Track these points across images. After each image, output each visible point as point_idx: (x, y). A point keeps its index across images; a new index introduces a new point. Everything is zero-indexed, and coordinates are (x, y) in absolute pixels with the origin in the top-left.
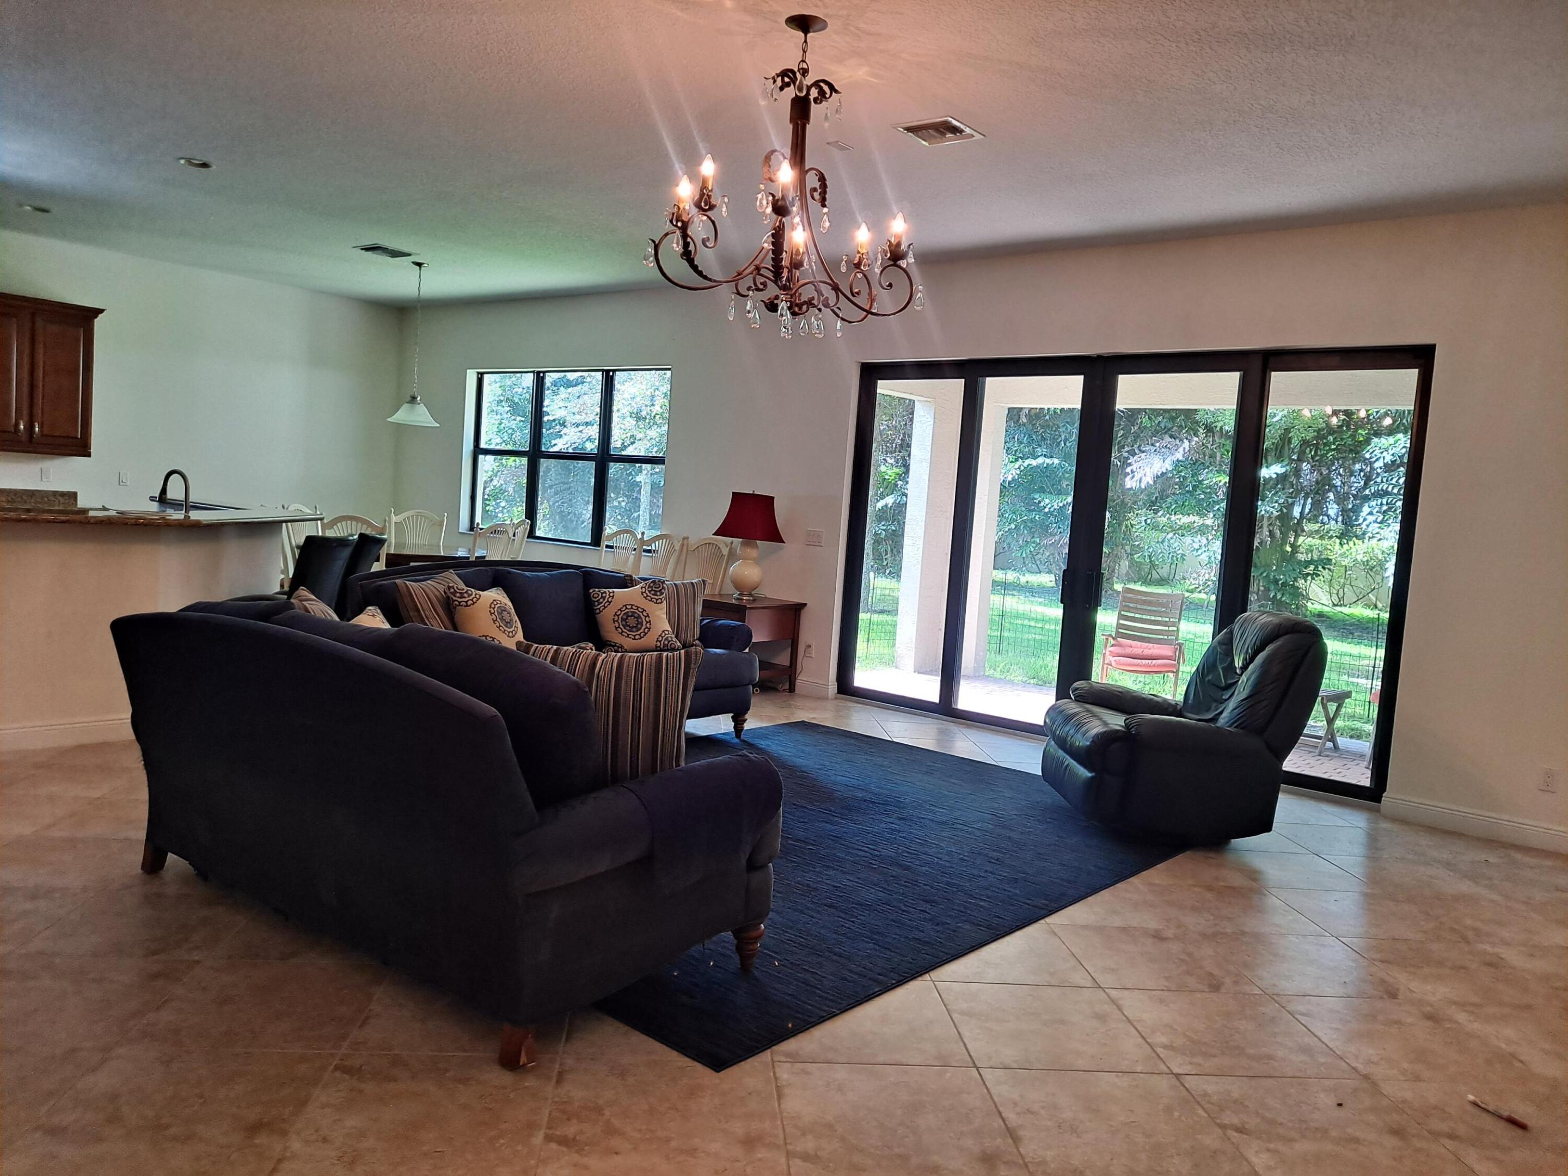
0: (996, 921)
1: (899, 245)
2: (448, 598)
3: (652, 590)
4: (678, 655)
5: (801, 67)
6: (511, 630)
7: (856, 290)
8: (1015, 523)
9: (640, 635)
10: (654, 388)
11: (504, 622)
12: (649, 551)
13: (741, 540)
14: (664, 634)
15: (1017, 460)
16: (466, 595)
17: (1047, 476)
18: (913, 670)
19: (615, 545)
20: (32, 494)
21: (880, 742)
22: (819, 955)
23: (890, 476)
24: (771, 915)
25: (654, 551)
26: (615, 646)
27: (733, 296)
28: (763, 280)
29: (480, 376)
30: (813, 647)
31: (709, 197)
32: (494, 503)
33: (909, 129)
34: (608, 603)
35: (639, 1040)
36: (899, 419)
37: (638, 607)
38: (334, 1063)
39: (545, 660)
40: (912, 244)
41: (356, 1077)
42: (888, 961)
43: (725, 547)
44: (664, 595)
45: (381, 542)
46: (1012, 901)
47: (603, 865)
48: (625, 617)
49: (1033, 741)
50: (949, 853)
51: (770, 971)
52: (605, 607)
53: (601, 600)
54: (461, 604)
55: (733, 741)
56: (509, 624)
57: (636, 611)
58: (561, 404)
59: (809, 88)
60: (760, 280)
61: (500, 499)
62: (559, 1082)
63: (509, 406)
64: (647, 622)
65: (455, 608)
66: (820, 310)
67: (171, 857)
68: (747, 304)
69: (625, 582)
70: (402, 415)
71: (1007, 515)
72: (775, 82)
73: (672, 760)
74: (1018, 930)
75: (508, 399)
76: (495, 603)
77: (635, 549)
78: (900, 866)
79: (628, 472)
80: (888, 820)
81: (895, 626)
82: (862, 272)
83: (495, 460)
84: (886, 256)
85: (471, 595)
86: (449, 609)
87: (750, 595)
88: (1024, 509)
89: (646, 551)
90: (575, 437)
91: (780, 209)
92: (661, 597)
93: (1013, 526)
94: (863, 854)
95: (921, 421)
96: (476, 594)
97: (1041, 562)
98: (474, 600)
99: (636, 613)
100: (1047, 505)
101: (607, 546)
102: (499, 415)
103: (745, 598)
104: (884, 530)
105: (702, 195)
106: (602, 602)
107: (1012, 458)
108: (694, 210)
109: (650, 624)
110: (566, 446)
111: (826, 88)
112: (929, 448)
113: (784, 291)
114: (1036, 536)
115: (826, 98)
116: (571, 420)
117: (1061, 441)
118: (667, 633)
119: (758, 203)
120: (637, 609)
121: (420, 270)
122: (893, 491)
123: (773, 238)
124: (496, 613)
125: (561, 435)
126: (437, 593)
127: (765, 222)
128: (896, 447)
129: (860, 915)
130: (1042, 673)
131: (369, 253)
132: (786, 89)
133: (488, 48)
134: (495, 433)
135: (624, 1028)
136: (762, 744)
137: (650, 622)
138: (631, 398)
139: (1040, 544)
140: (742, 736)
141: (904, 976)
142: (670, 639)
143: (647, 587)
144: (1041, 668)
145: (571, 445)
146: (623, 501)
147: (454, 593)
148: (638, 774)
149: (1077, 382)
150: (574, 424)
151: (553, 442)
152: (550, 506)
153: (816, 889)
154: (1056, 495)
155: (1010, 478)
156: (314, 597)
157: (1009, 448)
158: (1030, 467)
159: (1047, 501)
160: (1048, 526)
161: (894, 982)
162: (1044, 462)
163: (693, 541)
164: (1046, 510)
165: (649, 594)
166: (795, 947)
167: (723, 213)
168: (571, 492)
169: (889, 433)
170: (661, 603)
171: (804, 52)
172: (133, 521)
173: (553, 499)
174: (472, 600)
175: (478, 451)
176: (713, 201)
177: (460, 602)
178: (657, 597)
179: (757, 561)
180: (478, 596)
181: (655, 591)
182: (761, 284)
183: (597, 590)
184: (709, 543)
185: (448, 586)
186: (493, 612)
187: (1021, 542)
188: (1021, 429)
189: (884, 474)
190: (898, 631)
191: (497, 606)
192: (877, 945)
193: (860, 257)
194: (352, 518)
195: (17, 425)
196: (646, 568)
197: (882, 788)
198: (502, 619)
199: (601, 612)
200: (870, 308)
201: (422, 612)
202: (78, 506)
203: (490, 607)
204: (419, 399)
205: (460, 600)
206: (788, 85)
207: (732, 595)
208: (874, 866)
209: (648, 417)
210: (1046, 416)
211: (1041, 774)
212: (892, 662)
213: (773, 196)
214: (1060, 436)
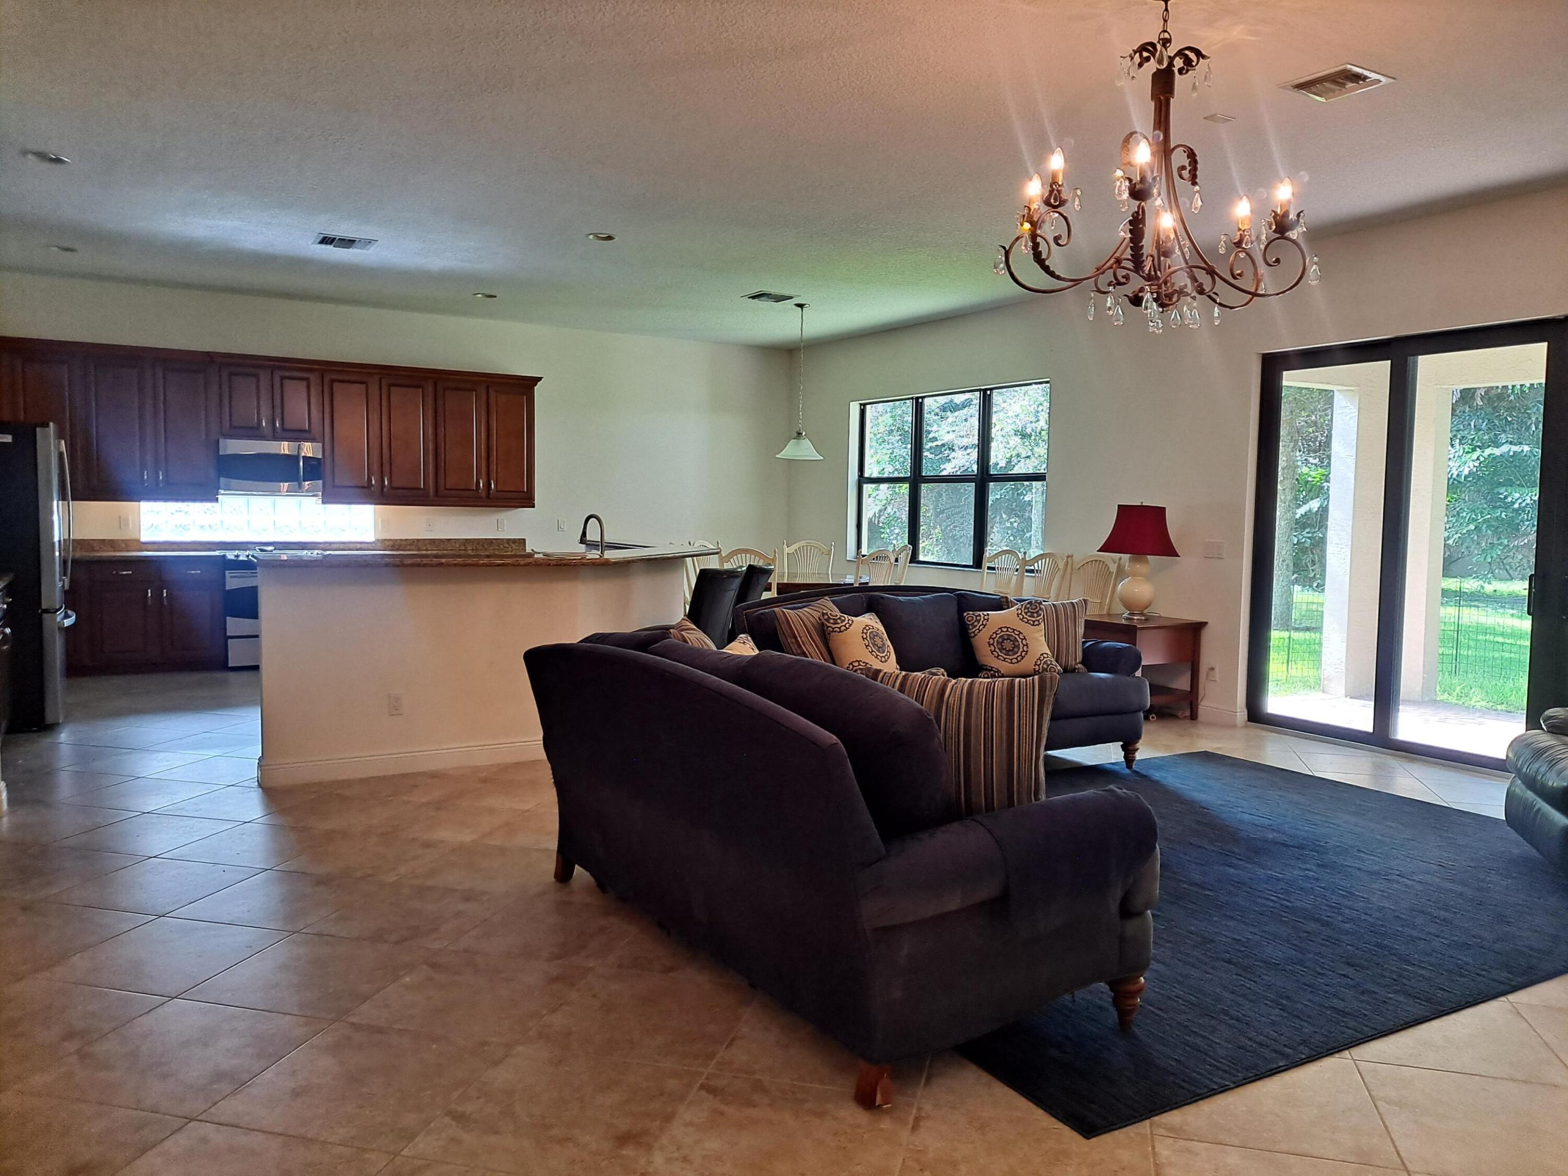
0: (1440, 994)
1: (1286, 214)
2: (823, 624)
3: (1029, 612)
4: (1031, 681)
5: (1162, 36)
6: (884, 655)
7: (1239, 272)
8: (1475, 523)
9: (1016, 659)
10: (1036, 403)
11: (876, 647)
12: (1032, 571)
13: (1129, 555)
14: (1042, 658)
15: (1474, 450)
16: (839, 621)
17: (1516, 466)
18: (1344, 695)
19: (997, 566)
20: (491, 542)
21: (1301, 776)
22: (1212, 1017)
23: (1314, 478)
24: (1154, 965)
25: (1037, 571)
26: (992, 670)
27: (1092, 295)
28: (1124, 272)
29: (862, 407)
30: (1217, 670)
31: (1059, 192)
32: (888, 531)
33: (1301, 86)
34: (982, 626)
35: (1003, 1092)
36: (1319, 413)
37: (1014, 630)
38: (700, 1082)
39: (893, 687)
40: (1302, 211)
41: (718, 1098)
42: (1297, 1031)
43: (1113, 563)
44: (1042, 617)
45: (768, 572)
46: (1462, 971)
47: (953, 903)
48: (1000, 640)
49: (1497, 778)
50: (1381, 909)
51: (1153, 1031)
52: (980, 631)
53: (976, 623)
54: (835, 630)
55: (1124, 772)
56: (881, 649)
57: (1013, 634)
58: (948, 429)
59: (1171, 59)
60: (1121, 273)
61: (894, 526)
62: (915, 1128)
63: (900, 435)
64: (1024, 645)
65: (830, 634)
66: (1194, 298)
67: (577, 868)
68: (1107, 301)
69: (1000, 604)
70: (791, 451)
71: (1464, 514)
72: (1132, 58)
73: (1031, 795)
74: (1468, 1007)
75: (899, 428)
76: (867, 628)
77: (1017, 570)
78: (1318, 920)
79: (1019, 492)
80: (1304, 866)
81: (1320, 644)
82: (1244, 250)
83: (888, 488)
84: (1271, 229)
85: (844, 621)
86: (825, 636)
87: (1142, 614)
88: (1485, 506)
89: (1028, 571)
90: (963, 460)
91: (1139, 193)
92: (1038, 619)
93: (1472, 527)
94: (1271, 904)
95: (1342, 413)
96: (849, 620)
97: (1511, 568)
98: (847, 626)
99: (1012, 635)
100: (1516, 500)
101: (989, 568)
102: (890, 444)
103: (1135, 618)
104: (1309, 538)
105: (1051, 192)
106: (976, 626)
107: (1467, 448)
108: (1044, 208)
109: (1028, 648)
110: (955, 470)
111: (1192, 56)
112: (1354, 443)
113: (1149, 281)
114: (1502, 537)
115: (1192, 66)
116: (959, 443)
117: (1531, 424)
118: (1046, 656)
119: (1117, 191)
120: (1013, 632)
121: (802, 311)
122: (1319, 495)
123: (1131, 225)
124: (868, 638)
125: (950, 460)
126: (812, 619)
127: (1123, 210)
128: (1320, 445)
129: (1263, 974)
130: (1513, 698)
131: (756, 300)
132: (1146, 65)
133: (841, 83)
134: (887, 463)
135: (986, 1077)
136: (1157, 775)
137: (1027, 645)
138: (1015, 416)
139: (1508, 545)
140: (1134, 766)
141: (1316, 1051)
142: (1049, 663)
143: (1023, 609)
144: (1512, 691)
145: (960, 469)
146: (1015, 522)
147: (828, 620)
148: (994, 807)
149: (1540, 350)
150: (962, 448)
151: (942, 467)
152: (942, 530)
153: (1213, 941)
154: (1528, 487)
155: (1466, 472)
156: (694, 627)
157: (1463, 437)
158: (1492, 456)
159: (1517, 495)
160: (1518, 524)
161: (1304, 1056)
162: (1510, 450)
163: (1078, 558)
164: (1516, 506)
165: (1025, 616)
166: (1184, 1005)
167: (1076, 206)
168: (963, 515)
169: (1311, 430)
170: (1038, 625)
171: (1165, 21)
172: (554, 562)
173: (945, 523)
174: (845, 626)
175: (862, 480)
176: (1064, 196)
177: (833, 629)
178: (1033, 619)
179: (1148, 578)
180: (850, 622)
181: (1032, 612)
182: (1123, 277)
183: (971, 613)
184: (1096, 561)
185: (823, 613)
186: (865, 637)
187: (1484, 544)
188: (1478, 414)
189: (1306, 476)
190: (1324, 650)
191: (869, 632)
192: (1284, 1010)
193: (1241, 234)
194: (746, 551)
195: (478, 483)
196: (1029, 589)
197: (1298, 829)
198: (874, 645)
199: (975, 635)
200: (1256, 290)
201: (799, 639)
202: (527, 551)
203: (863, 633)
204: (804, 434)
205: (834, 626)
206: (1148, 59)
207: (1122, 616)
208: (1284, 919)
209: (1033, 434)
210: (1510, 396)
211: (1504, 819)
212: (1317, 685)
213: (1130, 180)
214: (1530, 418)
